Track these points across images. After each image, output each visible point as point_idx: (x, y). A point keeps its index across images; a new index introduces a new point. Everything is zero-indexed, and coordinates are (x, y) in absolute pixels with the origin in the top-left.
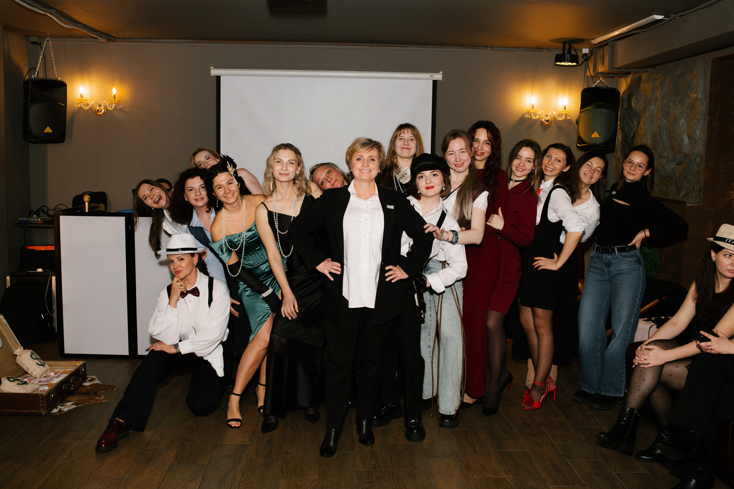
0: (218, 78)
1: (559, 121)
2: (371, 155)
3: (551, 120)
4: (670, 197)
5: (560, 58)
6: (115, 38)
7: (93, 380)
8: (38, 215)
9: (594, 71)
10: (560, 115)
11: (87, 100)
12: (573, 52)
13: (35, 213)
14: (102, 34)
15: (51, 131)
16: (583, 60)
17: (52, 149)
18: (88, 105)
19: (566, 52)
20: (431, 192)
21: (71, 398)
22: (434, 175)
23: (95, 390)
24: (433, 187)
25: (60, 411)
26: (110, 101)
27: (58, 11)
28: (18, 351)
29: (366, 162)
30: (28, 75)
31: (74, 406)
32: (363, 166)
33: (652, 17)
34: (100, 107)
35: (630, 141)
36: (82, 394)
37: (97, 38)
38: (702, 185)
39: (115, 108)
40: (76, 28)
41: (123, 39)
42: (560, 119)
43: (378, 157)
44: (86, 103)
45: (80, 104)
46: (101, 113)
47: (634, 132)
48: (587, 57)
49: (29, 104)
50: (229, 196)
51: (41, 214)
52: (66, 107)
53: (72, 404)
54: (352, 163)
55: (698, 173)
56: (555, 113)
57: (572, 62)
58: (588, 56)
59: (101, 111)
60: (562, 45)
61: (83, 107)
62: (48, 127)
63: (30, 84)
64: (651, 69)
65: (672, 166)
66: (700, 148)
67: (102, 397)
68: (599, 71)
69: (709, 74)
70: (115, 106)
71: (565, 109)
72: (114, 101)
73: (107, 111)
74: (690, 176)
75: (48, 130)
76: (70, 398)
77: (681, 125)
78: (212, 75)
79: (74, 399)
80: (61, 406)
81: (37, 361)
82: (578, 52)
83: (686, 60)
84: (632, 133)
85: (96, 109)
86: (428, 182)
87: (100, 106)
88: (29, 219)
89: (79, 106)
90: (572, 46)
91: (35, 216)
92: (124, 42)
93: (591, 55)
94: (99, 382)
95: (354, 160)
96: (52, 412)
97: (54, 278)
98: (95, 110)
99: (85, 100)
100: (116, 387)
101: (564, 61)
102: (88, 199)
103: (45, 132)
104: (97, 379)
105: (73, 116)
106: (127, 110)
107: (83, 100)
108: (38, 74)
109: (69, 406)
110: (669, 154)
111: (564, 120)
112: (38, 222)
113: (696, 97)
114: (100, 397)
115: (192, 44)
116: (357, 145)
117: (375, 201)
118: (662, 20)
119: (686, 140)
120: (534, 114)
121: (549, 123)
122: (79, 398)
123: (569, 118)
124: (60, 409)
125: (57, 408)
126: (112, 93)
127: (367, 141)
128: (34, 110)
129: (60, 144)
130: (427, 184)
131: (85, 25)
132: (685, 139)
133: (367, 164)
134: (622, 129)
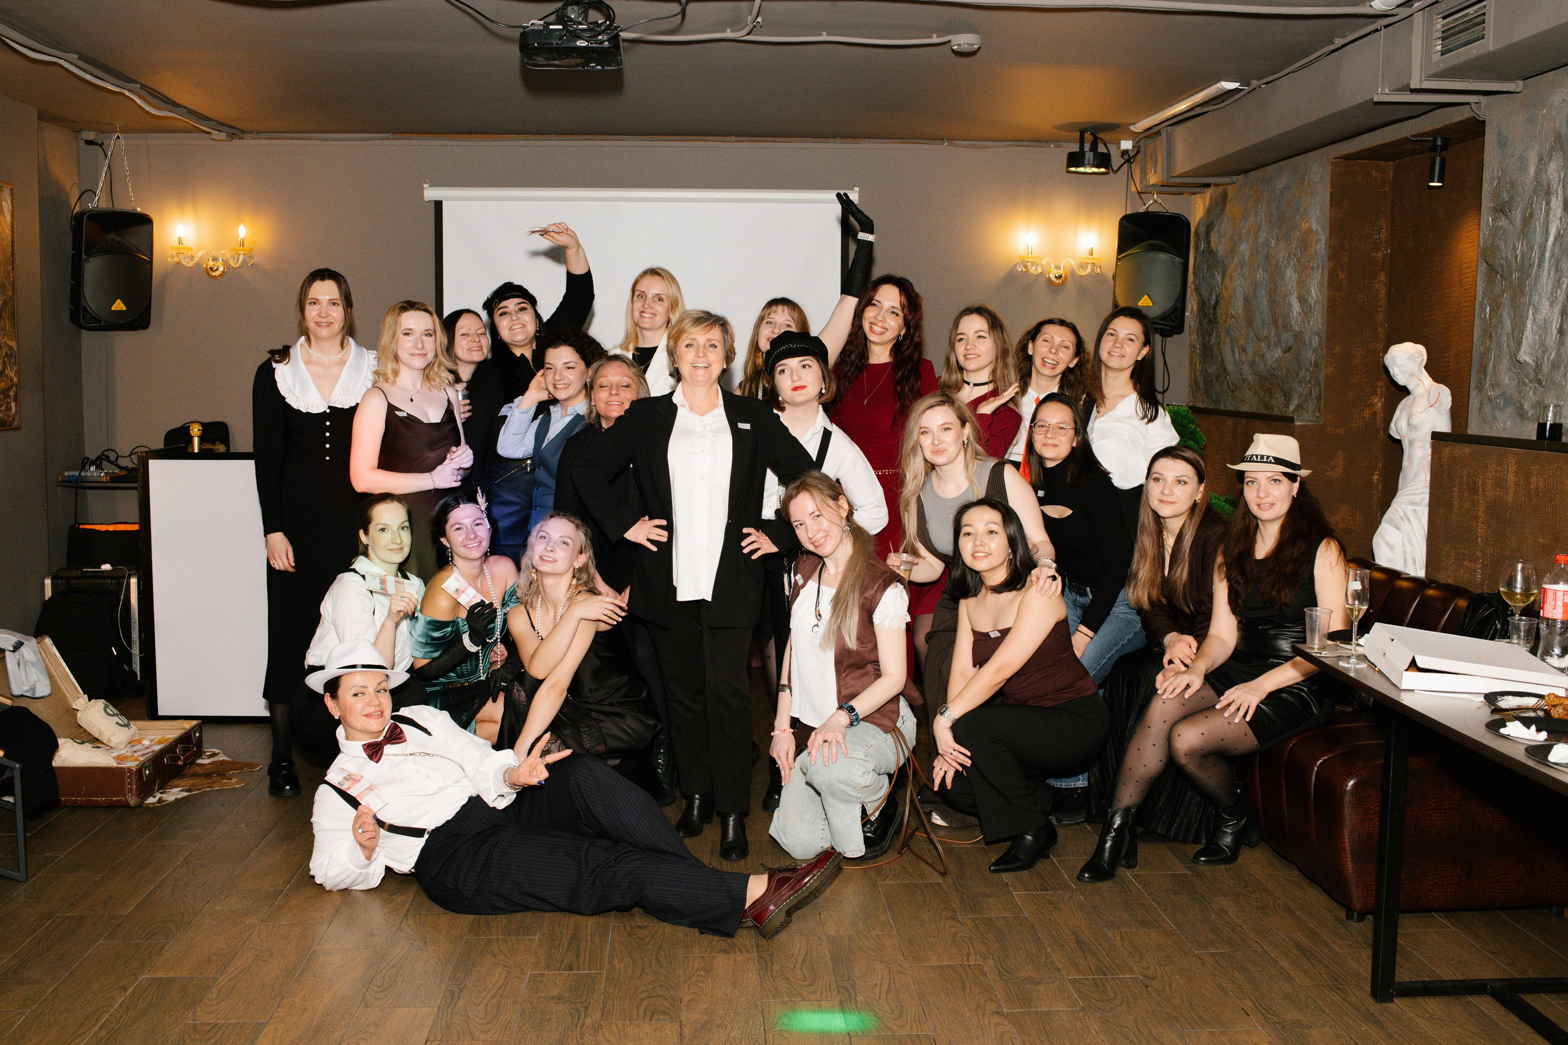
0: (438, 205)
1: (1082, 277)
2: (711, 337)
3: (1066, 276)
4: (1276, 412)
5: (1075, 159)
6: (243, 132)
7: (214, 755)
8: (99, 467)
9: (1141, 183)
10: (1083, 266)
11: (191, 249)
12: (1101, 149)
13: (93, 463)
14: (221, 125)
15: (124, 308)
16: (1123, 161)
17: (124, 341)
18: (192, 257)
19: (1087, 147)
20: (800, 396)
21: (178, 782)
22: (804, 367)
23: (220, 771)
24: (803, 387)
25: (160, 800)
26: (235, 249)
27: (144, 87)
28: (80, 703)
29: (701, 349)
30: (78, 204)
31: (186, 794)
32: (697, 355)
33: (1218, 85)
34: (215, 262)
35: (1211, 311)
36: (195, 775)
37: (209, 133)
38: (1322, 387)
39: (244, 263)
40: (174, 115)
41: (258, 133)
42: (1083, 273)
43: (722, 340)
44: (190, 254)
45: (178, 257)
46: (217, 273)
47: (1216, 294)
48: (1129, 155)
49: (84, 256)
50: (472, 546)
51: (105, 463)
52: (151, 262)
53: (181, 791)
54: (678, 353)
55: (1316, 365)
56: (1072, 262)
57: (1098, 167)
58: (1131, 155)
59: (217, 270)
60: (1078, 135)
61: (182, 261)
62: (119, 301)
63: (85, 219)
64: (1242, 176)
65: (1277, 355)
66: (1317, 321)
67: (234, 780)
68: (1151, 184)
69: (1329, 185)
70: (244, 260)
71: (1091, 253)
72: (242, 250)
73: (229, 271)
74: (1304, 371)
75: (119, 306)
76: (176, 782)
77: (1287, 279)
78: (426, 199)
79: (184, 783)
80: (161, 793)
81: (116, 719)
82: (1110, 147)
83: (1293, 159)
84: (1214, 296)
85: (207, 266)
86: (795, 378)
87: (215, 259)
88: (83, 474)
89: (176, 259)
90: (1098, 136)
91: (93, 468)
92: (259, 138)
93: (1138, 152)
94: (227, 759)
95: (682, 346)
96: (146, 802)
97: (134, 581)
98: (206, 268)
99: (187, 248)
100: (259, 765)
101: (1082, 165)
102: (198, 430)
103: (112, 309)
104: (221, 754)
105: (165, 277)
106: (266, 267)
107: (183, 248)
108: (99, 202)
109: (176, 793)
110: (1270, 334)
111: (1090, 273)
112: (100, 480)
113: (1308, 228)
114: (231, 779)
115: (388, 142)
116: (687, 321)
117: (719, 417)
118: (1236, 91)
119: (1296, 307)
120: (1033, 264)
121: (1062, 282)
122: (192, 782)
123: (1099, 270)
124: (160, 799)
125: (155, 797)
126: (238, 236)
127: (702, 315)
128: (93, 268)
129: (141, 332)
130: (793, 381)
131: (189, 109)
132: (1294, 304)
133: (704, 353)
134: (1197, 289)
